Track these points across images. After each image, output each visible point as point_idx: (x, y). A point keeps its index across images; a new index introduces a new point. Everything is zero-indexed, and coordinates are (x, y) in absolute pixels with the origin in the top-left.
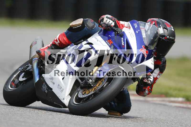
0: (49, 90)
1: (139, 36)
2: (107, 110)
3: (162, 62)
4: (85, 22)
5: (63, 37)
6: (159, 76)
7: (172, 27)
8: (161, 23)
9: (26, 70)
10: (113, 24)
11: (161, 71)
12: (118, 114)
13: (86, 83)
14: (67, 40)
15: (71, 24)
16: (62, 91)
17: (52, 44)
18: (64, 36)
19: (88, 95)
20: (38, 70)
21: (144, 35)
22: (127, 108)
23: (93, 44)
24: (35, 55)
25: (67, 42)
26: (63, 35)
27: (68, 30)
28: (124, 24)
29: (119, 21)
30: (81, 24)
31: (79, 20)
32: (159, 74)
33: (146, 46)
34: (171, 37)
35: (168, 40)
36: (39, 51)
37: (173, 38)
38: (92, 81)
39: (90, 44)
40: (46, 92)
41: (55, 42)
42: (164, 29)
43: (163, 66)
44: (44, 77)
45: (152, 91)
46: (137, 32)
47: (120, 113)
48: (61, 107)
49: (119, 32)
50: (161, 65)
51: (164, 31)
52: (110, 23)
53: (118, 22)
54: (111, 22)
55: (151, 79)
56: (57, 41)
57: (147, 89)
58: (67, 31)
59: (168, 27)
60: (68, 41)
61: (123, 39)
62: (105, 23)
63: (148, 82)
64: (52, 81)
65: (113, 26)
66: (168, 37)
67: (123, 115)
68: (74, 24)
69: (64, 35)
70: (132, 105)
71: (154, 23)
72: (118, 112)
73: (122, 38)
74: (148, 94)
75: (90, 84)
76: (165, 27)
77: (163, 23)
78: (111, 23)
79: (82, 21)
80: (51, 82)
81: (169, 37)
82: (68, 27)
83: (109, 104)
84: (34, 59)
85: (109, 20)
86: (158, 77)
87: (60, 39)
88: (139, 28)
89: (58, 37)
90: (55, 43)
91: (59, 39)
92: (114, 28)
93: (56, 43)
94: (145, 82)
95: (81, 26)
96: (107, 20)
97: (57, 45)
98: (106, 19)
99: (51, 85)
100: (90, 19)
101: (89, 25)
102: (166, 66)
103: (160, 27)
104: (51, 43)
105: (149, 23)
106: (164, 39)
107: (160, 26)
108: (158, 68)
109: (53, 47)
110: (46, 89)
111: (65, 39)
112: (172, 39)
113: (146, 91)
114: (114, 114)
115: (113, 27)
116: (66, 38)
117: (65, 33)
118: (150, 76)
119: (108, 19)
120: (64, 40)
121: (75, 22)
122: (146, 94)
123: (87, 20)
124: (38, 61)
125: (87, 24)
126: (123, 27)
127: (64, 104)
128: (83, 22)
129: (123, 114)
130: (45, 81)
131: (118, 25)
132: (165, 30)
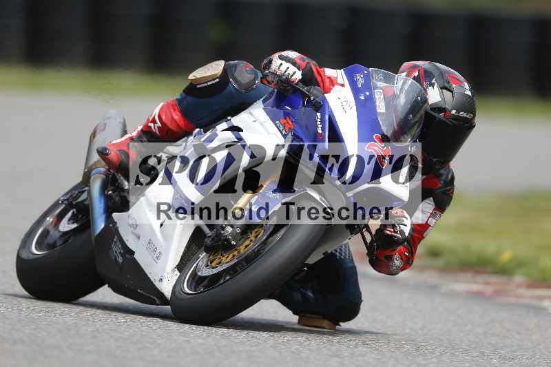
0: (127, 256)
1: (365, 108)
2: (295, 313)
3: (442, 182)
4: (229, 72)
5: (172, 110)
6: (434, 221)
7: (466, 86)
8: (436, 73)
9: (77, 203)
10: (298, 76)
11: (441, 206)
12: (326, 323)
13: (219, 235)
14: (182, 119)
15: (191, 77)
16: (157, 258)
17: (142, 130)
18: (174, 110)
19: (215, 271)
20: (103, 201)
21: (381, 107)
22: (350, 308)
23: (242, 130)
24: (98, 162)
25: (182, 123)
26: (171, 107)
27: (184, 91)
28: (335, 76)
29: (322, 69)
30: (219, 76)
31: (214, 64)
32: (433, 215)
33: (386, 136)
34: (461, 113)
35: (454, 122)
36: (105, 149)
37: (468, 116)
38: (234, 231)
39: (236, 129)
40: (120, 260)
41: (150, 124)
42: (444, 91)
43: (444, 193)
44: (115, 220)
45: (412, 262)
46: (362, 98)
47: (330, 321)
48: (153, 303)
49: (312, 98)
50: (438, 189)
51: (442, 96)
52: (289, 71)
53: (320, 70)
54: (292, 69)
55: (406, 226)
56: (154, 121)
57: (396, 256)
58: (181, 95)
59: (454, 85)
60: (184, 121)
61: (319, 117)
62: (274, 74)
63: (395, 234)
64: (134, 231)
65: (298, 80)
66: (454, 112)
67: (339, 325)
68: (199, 76)
69: (172, 105)
70: (363, 298)
71: (416, 74)
72: (325, 317)
73: (319, 114)
74: (403, 269)
75: (228, 240)
76: (446, 85)
77: (442, 73)
78: (291, 74)
79: (221, 68)
80: (133, 233)
81: (458, 112)
82: (185, 85)
83: (300, 296)
84: (94, 172)
85: (285, 65)
86: (432, 222)
87: (163, 117)
88: (368, 86)
89: (157, 111)
90: (150, 127)
91: (160, 117)
92: (300, 87)
93: (153, 127)
94: (388, 234)
95: (218, 80)
96: (281, 64)
97: (155, 132)
98: (279, 62)
99: (131, 243)
100: (245, 62)
101: (239, 79)
102: (452, 193)
103: (432, 85)
104: (140, 128)
105: (405, 74)
106: (443, 119)
107: (433, 81)
108: (430, 197)
109: (145, 139)
110: (120, 253)
111: (177, 116)
112: (466, 118)
113: (396, 261)
114: (315, 324)
115: (297, 84)
116: (178, 113)
117: (177, 99)
118: (404, 219)
119: (283, 62)
120: (173, 118)
121: (202, 71)
122: (394, 268)
123: (235, 66)
124: (104, 177)
125: (235, 75)
126: (333, 86)
127: (163, 294)
128: (225, 70)
129: (341, 324)
130: (118, 231)
131: (319, 79)
132: (447, 94)
